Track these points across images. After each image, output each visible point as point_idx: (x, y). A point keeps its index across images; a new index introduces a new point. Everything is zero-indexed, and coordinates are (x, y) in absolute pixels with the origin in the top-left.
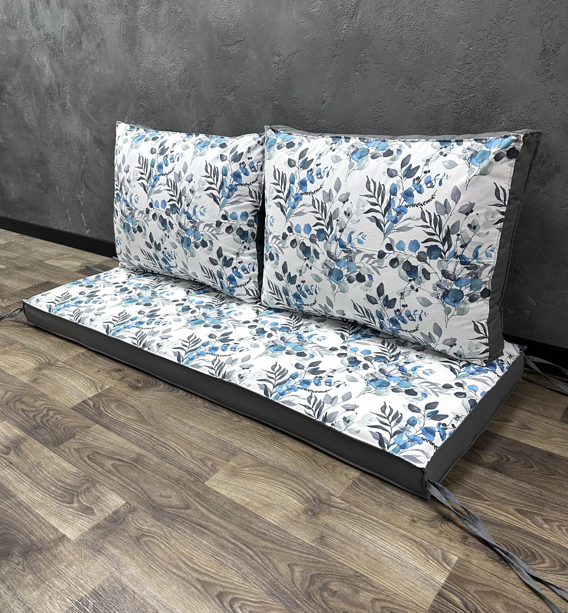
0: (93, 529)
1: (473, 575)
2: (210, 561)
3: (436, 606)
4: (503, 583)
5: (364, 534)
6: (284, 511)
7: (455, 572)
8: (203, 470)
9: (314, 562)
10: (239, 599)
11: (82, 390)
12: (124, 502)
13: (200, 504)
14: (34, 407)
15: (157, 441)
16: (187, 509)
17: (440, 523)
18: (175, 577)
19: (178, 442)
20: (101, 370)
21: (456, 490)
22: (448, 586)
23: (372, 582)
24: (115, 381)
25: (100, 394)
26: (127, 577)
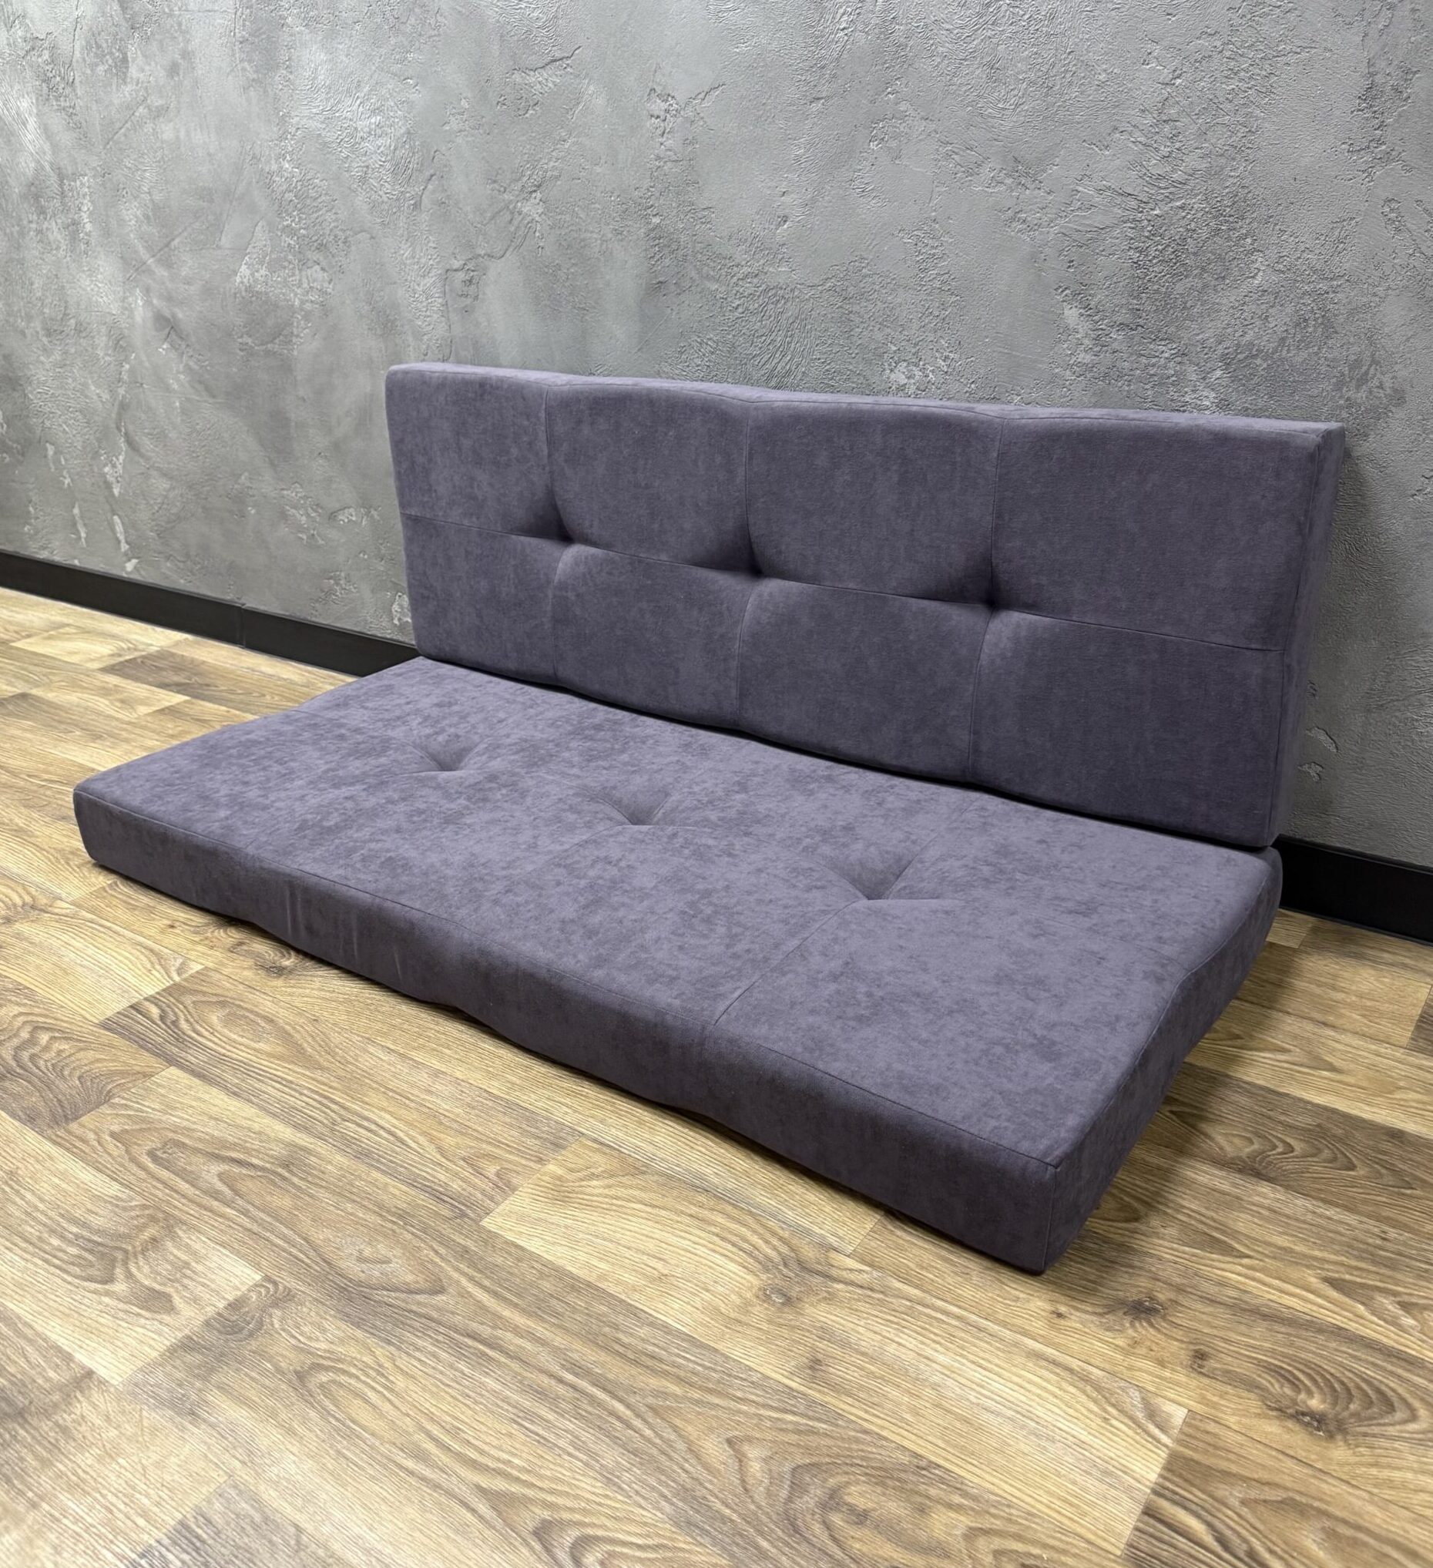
0: (171, 1351)
1: (1232, 1456)
2: (510, 1435)
3: (1143, 1545)
4: (1315, 1477)
5: (931, 1350)
6: (707, 1296)
7: (1182, 1449)
8: (474, 1187)
9: (799, 1432)
10: (599, 1539)
11: (129, 977)
12: (258, 1277)
13: (471, 1279)
15: (342, 1112)
16: (434, 1293)
17: (1129, 1318)
18: (412, 1480)
19: (403, 1112)
20: (177, 924)
21: (1162, 1230)
22: (1167, 1489)
23: (962, 1483)
24: (217, 953)
25: (176, 985)
26: (275, 1485)
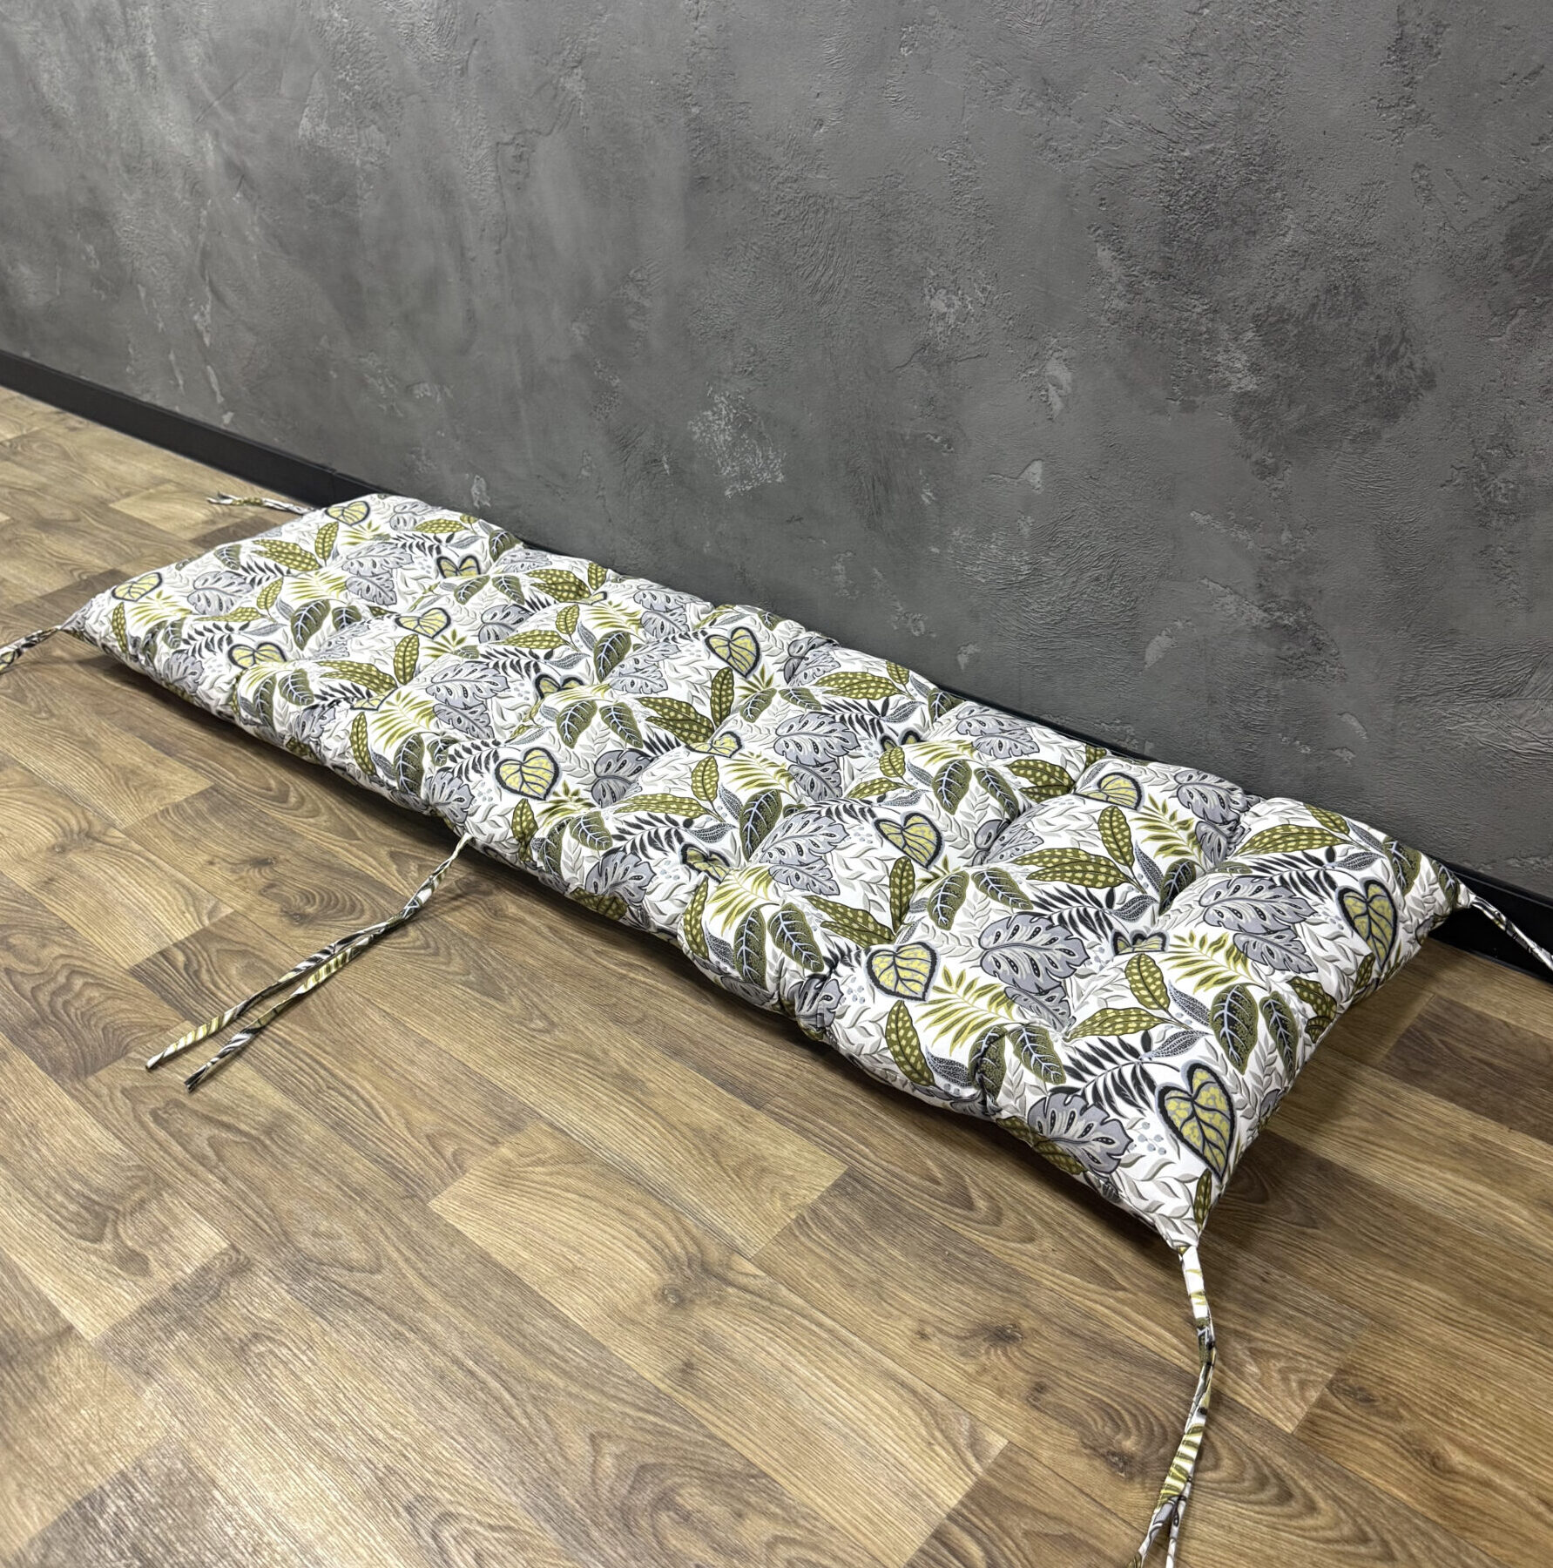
0: (141, 1313)
4: (1099, 1514)
5: (793, 1363)
6: (610, 1292)
7: (989, 1479)
8: (430, 1166)
9: (654, 1432)
10: (456, 1516)
11: (163, 919)
12: (225, 1245)
13: (407, 1260)
14: (38, 963)
15: (329, 1079)
16: (371, 1272)
17: (986, 1345)
19: (383, 1082)
20: (217, 860)
21: (1051, 1255)
22: (963, 1516)
23: (783, 1494)
24: (248, 896)
25: (205, 931)
26: (203, 1444)
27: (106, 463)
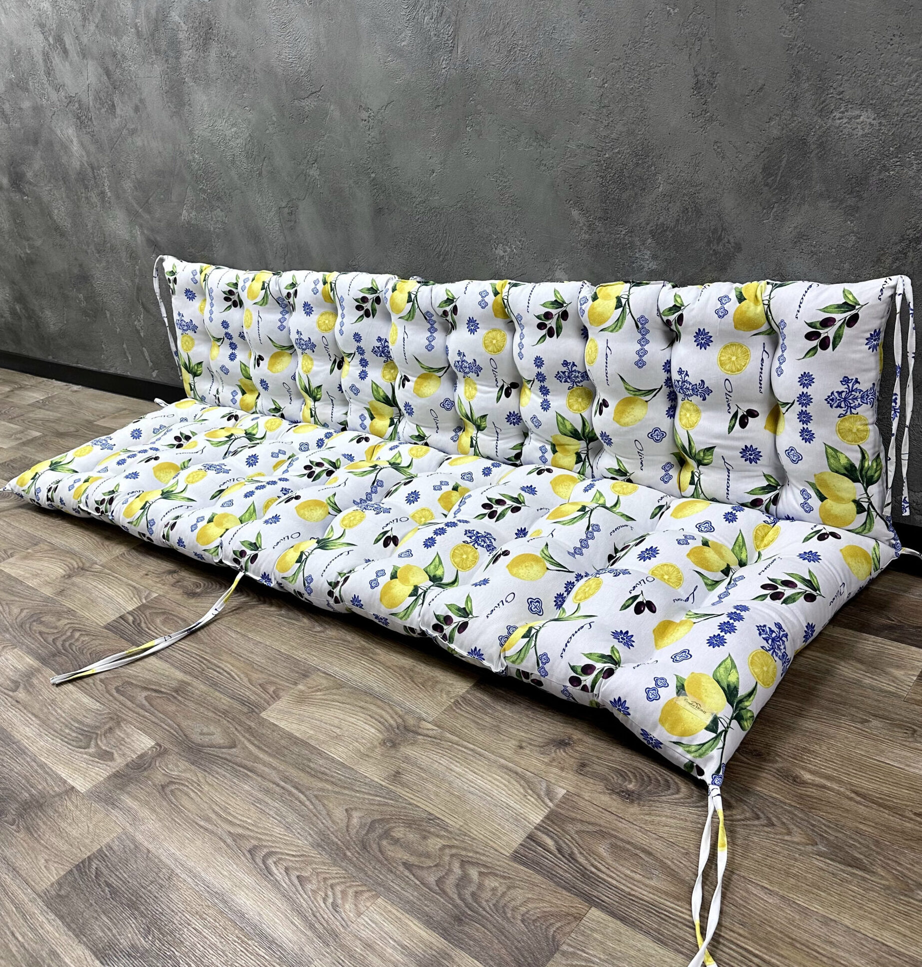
0: (109, 778)
1: (579, 811)
2: (249, 810)
3: (522, 851)
4: (616, 820)
5: (453, 766)
6: (356, 744)
7: (557, 809)
8: (261, 698)
9: (379, 805)
10: (276, 853)
11: (122, 602)
12: (153, 744)
13: (249, 740)
14: (56, 628)
15: (209, 664)
16: (231, 747)
17: (555, 748)
18: (201, 830)
19: (237, 663)
20: (149, 573)
22: (543, 827)
23: (447, 826)
24: (166, 587)
25: (143, 605)
26: (142, 833)
27: (92, 404)
